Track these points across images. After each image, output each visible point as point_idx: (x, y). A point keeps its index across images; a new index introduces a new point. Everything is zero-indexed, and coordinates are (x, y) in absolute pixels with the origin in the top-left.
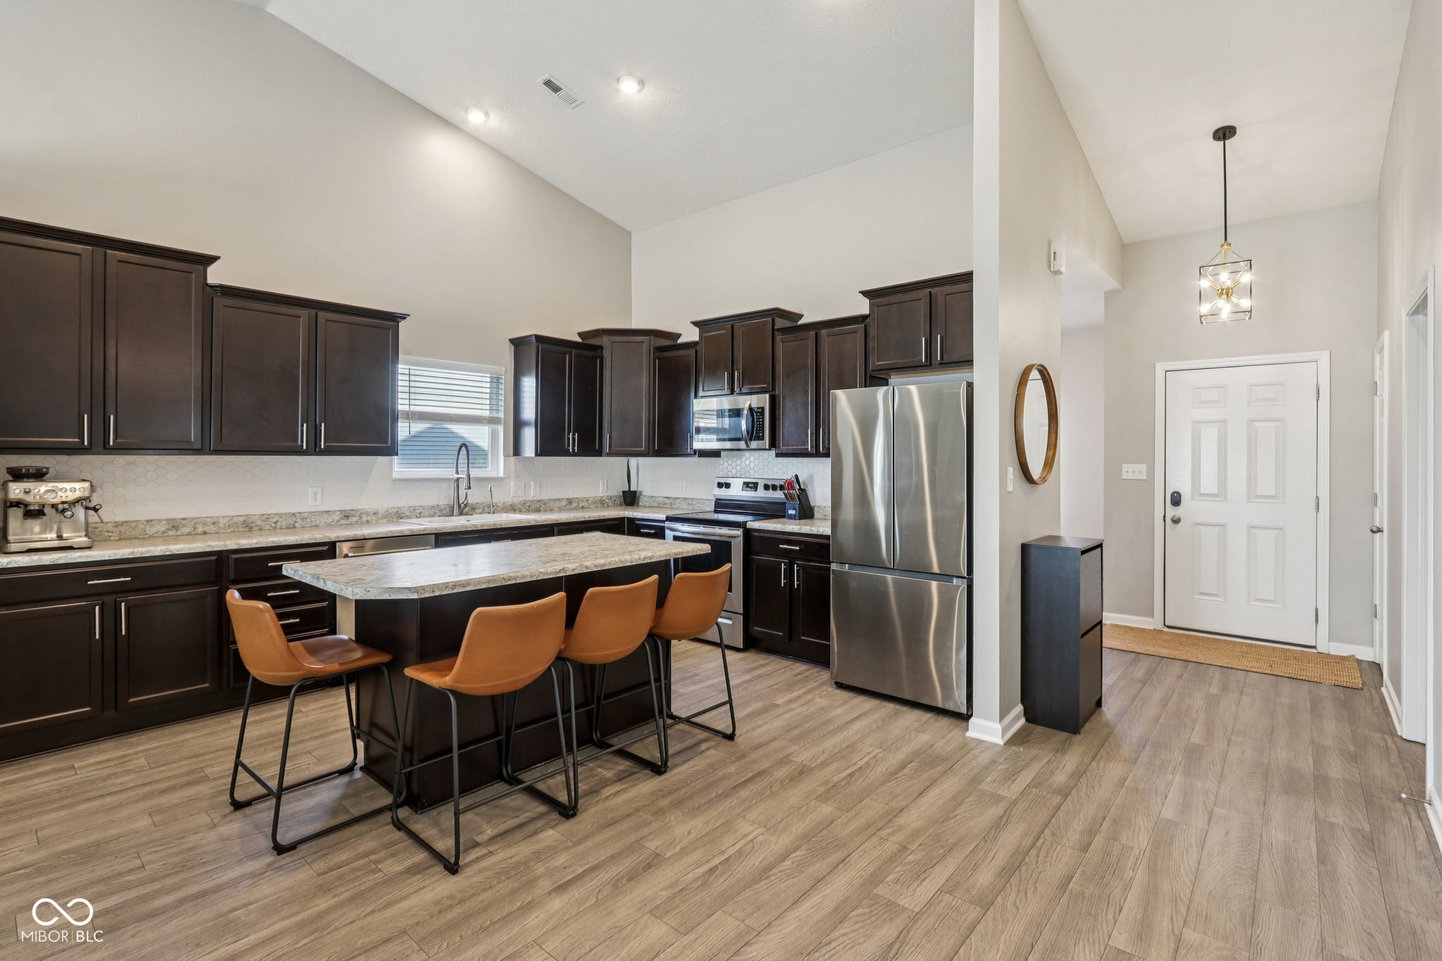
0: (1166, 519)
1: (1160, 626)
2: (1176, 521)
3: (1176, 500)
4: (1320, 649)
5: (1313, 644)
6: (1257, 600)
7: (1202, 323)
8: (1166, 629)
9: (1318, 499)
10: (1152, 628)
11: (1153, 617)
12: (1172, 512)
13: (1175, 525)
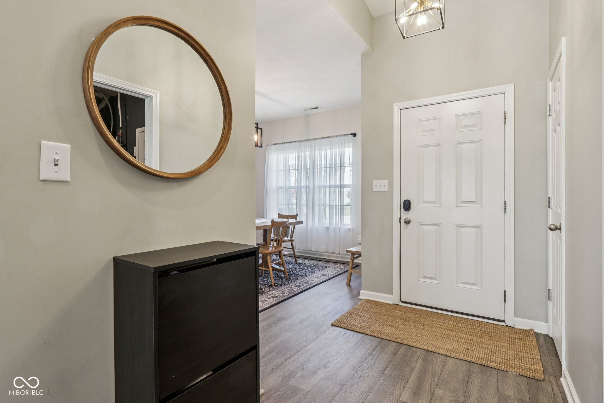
0: (401, 220)
1: (397, 302)
2: (408, 222)
3: (407, 206)
4: (508, 323)
5: (503, 319)
6: (463, 283)
7: (404, 38)
8: (401, 304)
9: (505, 203)
10: (392, 303)
11: (392, 294)
12: (405, 215)
13: (407, 225)
